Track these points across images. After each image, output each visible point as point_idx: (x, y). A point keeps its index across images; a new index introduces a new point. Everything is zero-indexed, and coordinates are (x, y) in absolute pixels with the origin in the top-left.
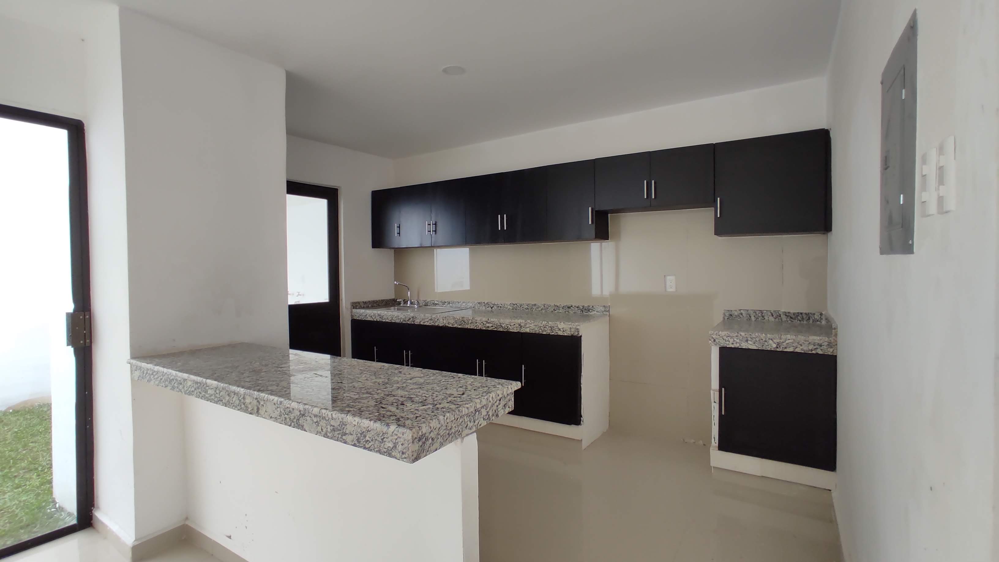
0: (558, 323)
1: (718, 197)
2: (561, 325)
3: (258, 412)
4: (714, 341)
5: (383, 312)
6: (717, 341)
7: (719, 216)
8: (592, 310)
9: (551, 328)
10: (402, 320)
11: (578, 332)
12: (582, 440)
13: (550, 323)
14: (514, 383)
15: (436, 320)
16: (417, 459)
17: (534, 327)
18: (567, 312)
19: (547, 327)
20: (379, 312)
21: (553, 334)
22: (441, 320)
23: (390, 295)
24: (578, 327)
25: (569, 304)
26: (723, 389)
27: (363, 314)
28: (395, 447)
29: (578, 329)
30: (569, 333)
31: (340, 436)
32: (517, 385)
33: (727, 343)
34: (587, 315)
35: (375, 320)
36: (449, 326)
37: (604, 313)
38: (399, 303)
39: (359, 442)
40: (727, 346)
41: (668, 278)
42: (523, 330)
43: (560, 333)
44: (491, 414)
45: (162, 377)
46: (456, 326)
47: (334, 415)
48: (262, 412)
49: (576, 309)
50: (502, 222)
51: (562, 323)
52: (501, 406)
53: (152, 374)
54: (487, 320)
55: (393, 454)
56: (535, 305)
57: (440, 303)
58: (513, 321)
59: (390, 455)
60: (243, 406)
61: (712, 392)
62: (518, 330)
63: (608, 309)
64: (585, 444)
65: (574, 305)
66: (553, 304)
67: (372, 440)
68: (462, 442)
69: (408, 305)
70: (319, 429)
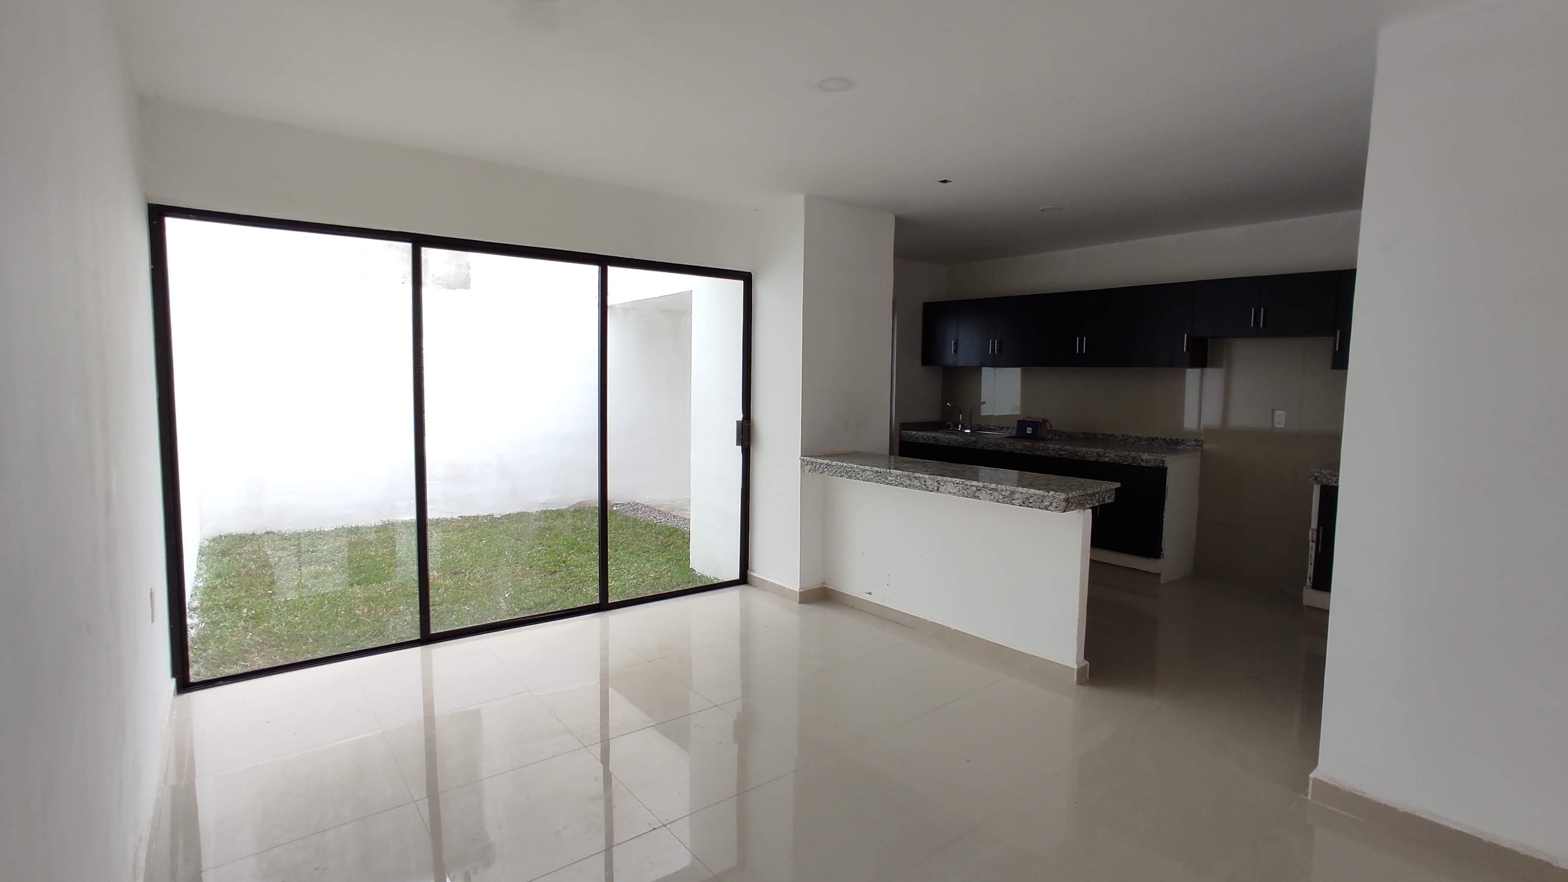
0: (1141, 454)
1: (1339, 330)
2: (1145, 456)
3: (938, 490)
4: (1316, 478)
5: (939, 435)
6: (1318, 479)
7: (1337, 349)
8: (1181, 443)
9: (1134, 458)
10: (961, 444)
11: (1164, 463)
12: (1159, 574)
13: (1132, 453)
14: (1116, 483)
15: (1002, 445)
16: (1064, 511)
17: (1114, 457)
18: (1150, 445)
19: (1129, 457)
20: (934, 435)
21: (1135, 464)
22: (1008, 446)
23: (936, 417)
24: (1163, 459)
25: (1154, 436)
26: (1321, 528)
27: (915, 436)
28: (1051, 504)
29: (1163, 461)
30: (1153, 464)
31: (1009, 501)
32: (1118, 485)
33: (1330, 481)
34: (1175, 449)
35: (929, 443)
36: (1016, 452)
37: (1196, 447)
38: (949, 426)
39: (1024, 503)
40: (1330, 485)
41: (1277, 412)
42: (1101, 459)
43: (1143, 464)
44: (1101, 499)
45: (837, 470)
46: (1024, 452)
47: (1007, 488)
48: (942, 489)
49: (1162, 441)
50: (1081, 345)
51: (1146, 454)
52: (1107, 496)
53: (826, 467)
54: (1060, 447)
55: (1049, 508)
56: (1112, 435)
57: (997, 429)
58: (1091, 449)
59: (1047, 509)
60: (923, 487)
61: (1310, 532)
62: (1095, 459)
63: (1201, 443)
64: (1163, 579)
65: (1159, 436)
66: (1134, 435)
67: (1034, 502)
68: (1084, 512)
69: (959, 429)
70: (993, 498)
